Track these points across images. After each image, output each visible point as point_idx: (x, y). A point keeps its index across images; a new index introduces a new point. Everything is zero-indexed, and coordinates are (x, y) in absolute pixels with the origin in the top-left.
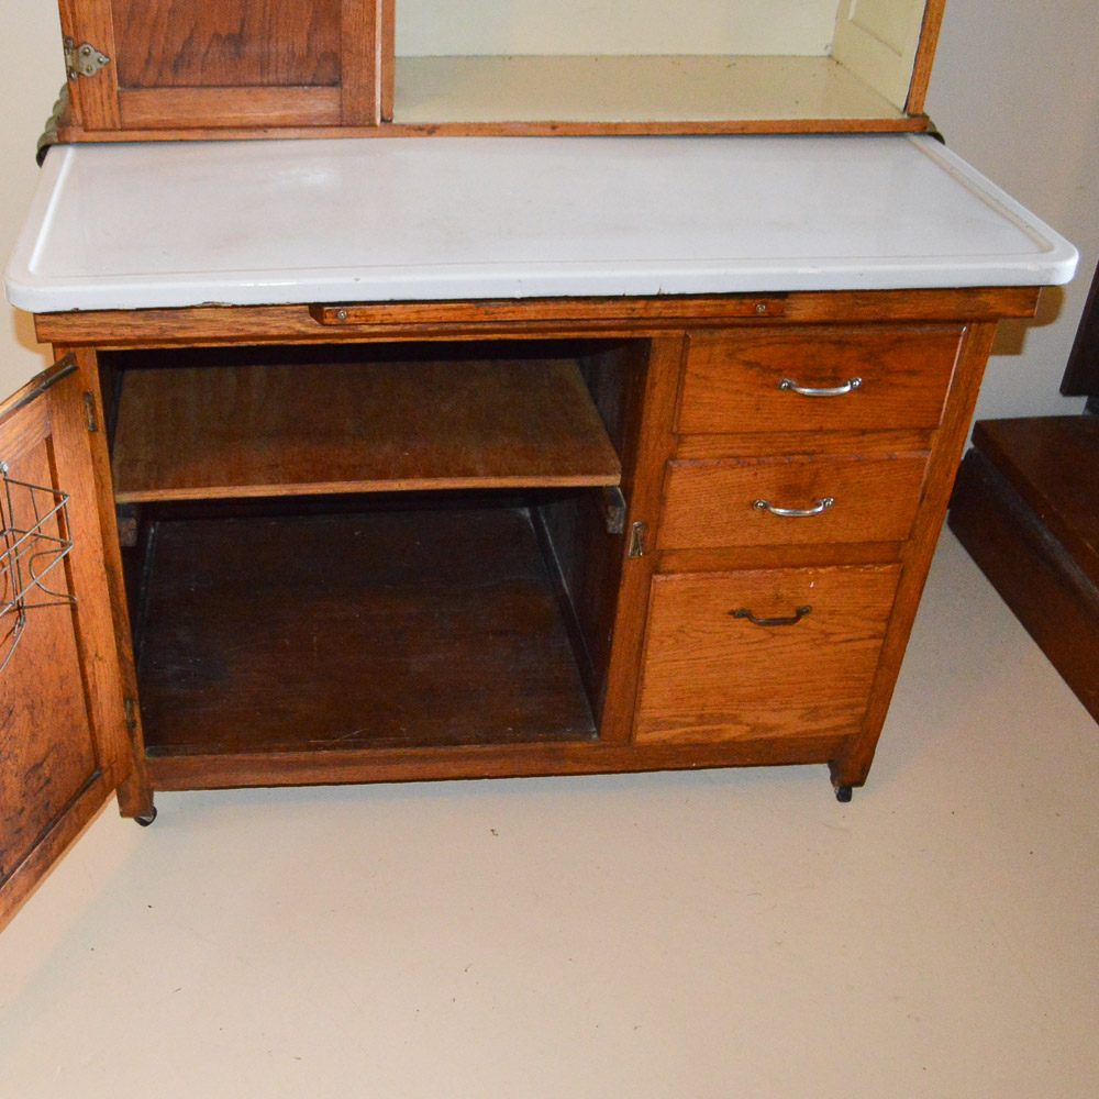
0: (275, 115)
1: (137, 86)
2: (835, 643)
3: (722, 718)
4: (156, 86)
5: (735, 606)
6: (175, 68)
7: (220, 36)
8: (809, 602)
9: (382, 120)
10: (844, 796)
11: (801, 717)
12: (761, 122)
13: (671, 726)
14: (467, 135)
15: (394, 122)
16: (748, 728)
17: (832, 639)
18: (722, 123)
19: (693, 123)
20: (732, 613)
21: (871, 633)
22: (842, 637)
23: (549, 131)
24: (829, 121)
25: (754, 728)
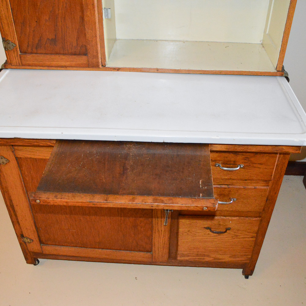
0: (68, 64)
1: (25, 53)
2: (239, 238)
3: (204, 255)
4: (31, 53)
5: (206, 226)
6: (36, 48)
7: (49, 39)
8: (230, 227)
9: (102, 66)
10: (247, 277)
11: (230, 257)
12: (226, 71)
13: (188, 256)
14: (130, 71)
15: (106, 66)
16: (212, 259)
17: (239, 237)
18: (213, 71)
19: (203, 70)
20: (205, 228)
21: (251, 236)
22: (241, 237)
23: (156, 71)
24: (249, 71)
25: (215, 259)
